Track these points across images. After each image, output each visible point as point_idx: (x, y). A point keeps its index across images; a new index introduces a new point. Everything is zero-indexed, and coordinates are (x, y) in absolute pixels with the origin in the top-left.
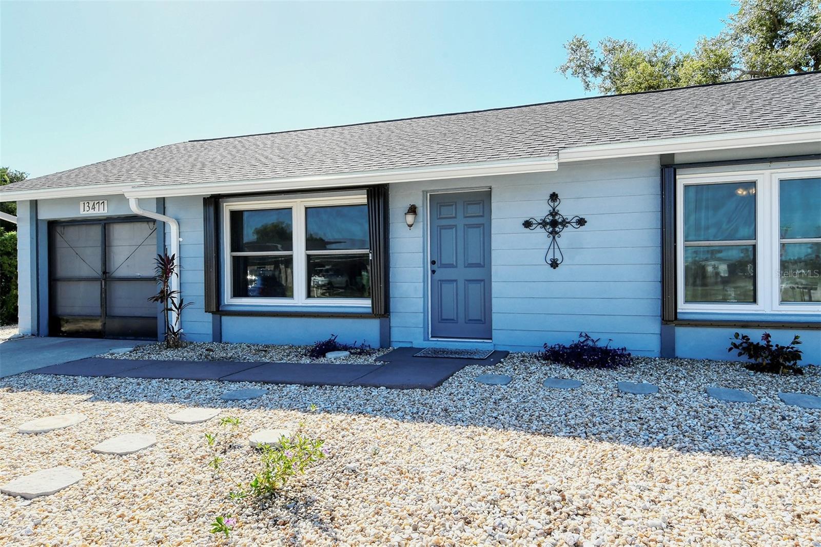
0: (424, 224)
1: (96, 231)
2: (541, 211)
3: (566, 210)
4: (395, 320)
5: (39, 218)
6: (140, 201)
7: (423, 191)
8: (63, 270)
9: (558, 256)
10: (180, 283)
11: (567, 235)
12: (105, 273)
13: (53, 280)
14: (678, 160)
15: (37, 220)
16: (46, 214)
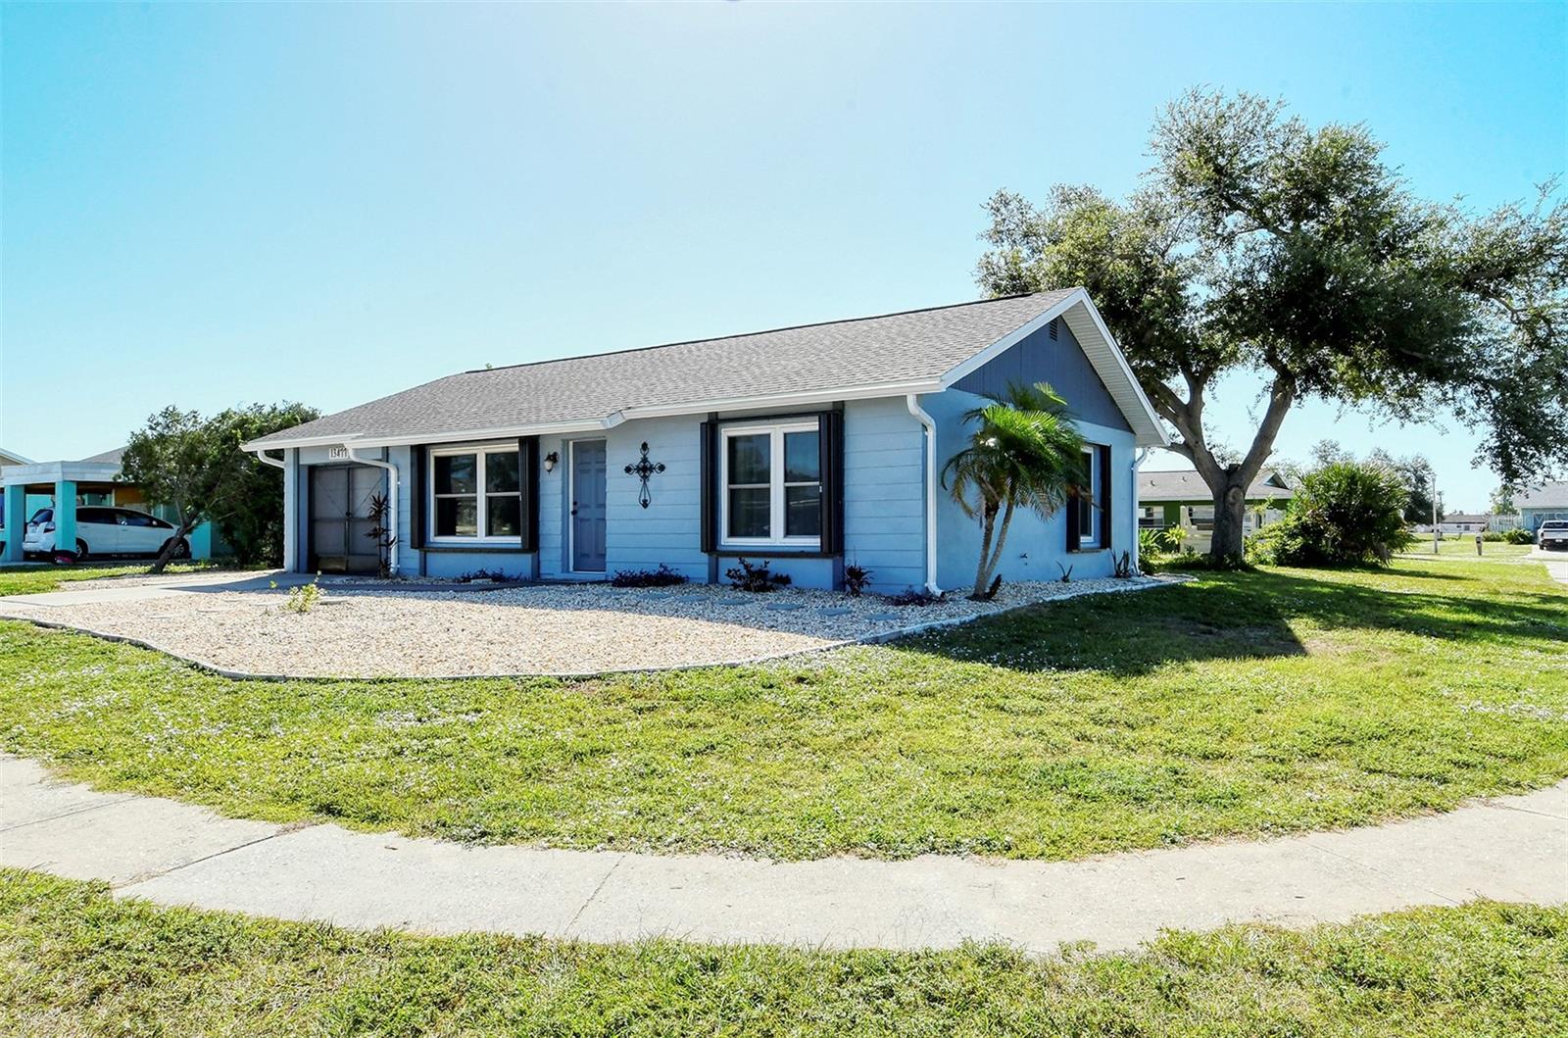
0: (563, 472)
1: (343, 474)
2: (635, 459)
3: (654, 459)
4: (544, 556)
5: (301, 463)
6: (356, 451)
7: (563, 440)
8: (319, 513)
9: (648, 498)
10: (398, 524)
11: (654, 476)
12: (348, 514)
13: (312, 521)
14: (720, 417)
15: (298, 465)
16: (307, 460)
